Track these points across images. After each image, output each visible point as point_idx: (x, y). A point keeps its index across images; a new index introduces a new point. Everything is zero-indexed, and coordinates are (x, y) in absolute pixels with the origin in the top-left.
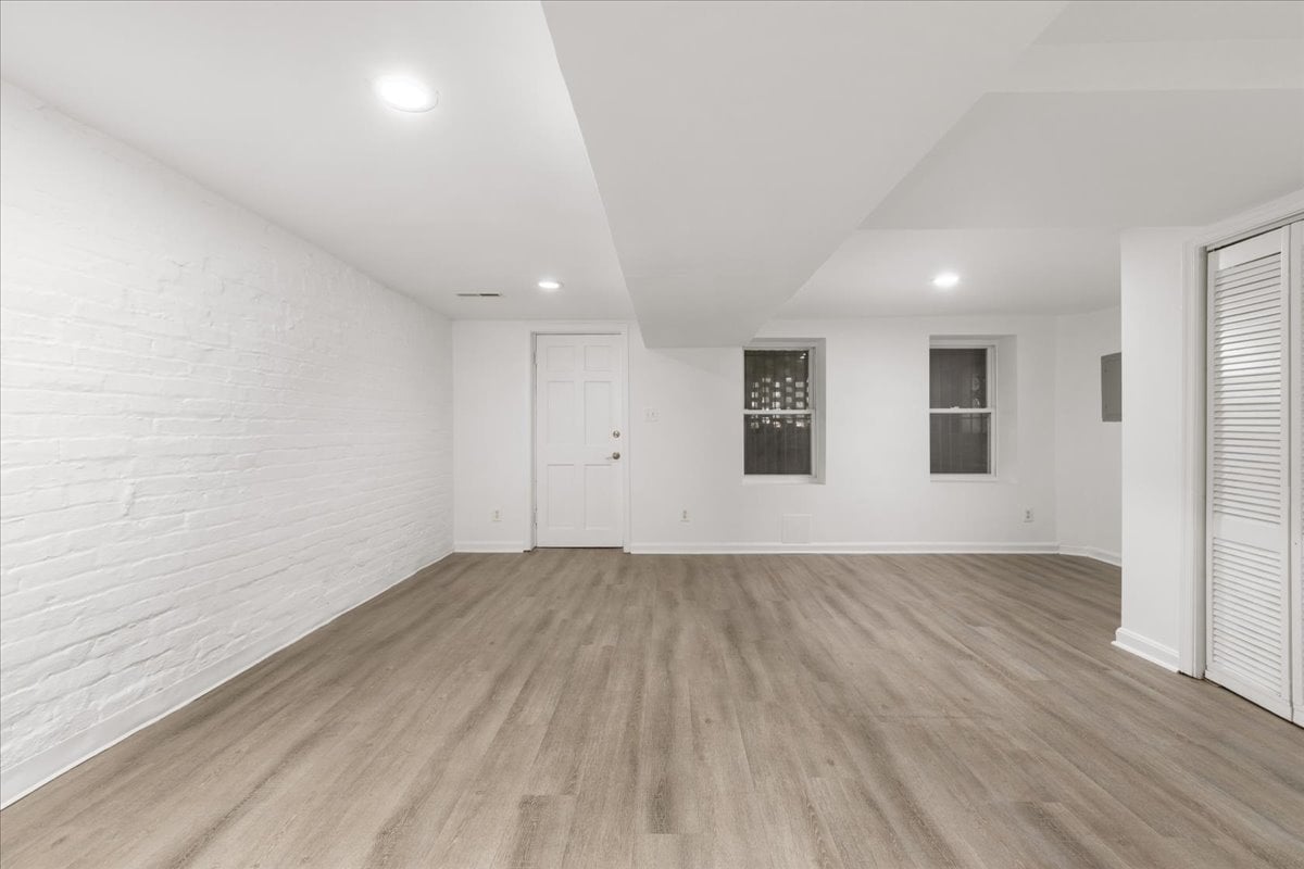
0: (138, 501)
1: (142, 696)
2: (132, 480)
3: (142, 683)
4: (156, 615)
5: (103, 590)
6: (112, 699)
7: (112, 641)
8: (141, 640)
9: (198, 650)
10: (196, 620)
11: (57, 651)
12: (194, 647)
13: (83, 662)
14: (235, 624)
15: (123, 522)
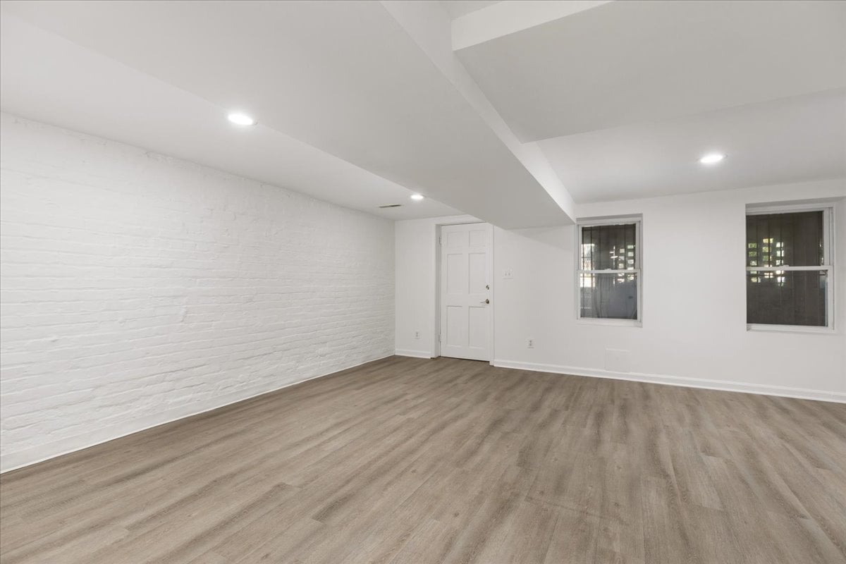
0: (188, 315)
1: (189, 401)
2: (185, 306)
3: (190, 396)
4: (197, 367)
5: (170, 353)
6: (175, 400)
7: (174, 375)
8: (189, 377)
9: (219, 386)
10: (218, 371)
11: (151, 375)
12: (217, 384)
13: (162, 382)
14: (241, 376)
15: (181, 324)
